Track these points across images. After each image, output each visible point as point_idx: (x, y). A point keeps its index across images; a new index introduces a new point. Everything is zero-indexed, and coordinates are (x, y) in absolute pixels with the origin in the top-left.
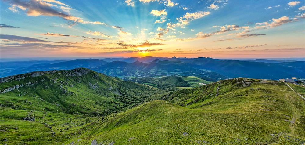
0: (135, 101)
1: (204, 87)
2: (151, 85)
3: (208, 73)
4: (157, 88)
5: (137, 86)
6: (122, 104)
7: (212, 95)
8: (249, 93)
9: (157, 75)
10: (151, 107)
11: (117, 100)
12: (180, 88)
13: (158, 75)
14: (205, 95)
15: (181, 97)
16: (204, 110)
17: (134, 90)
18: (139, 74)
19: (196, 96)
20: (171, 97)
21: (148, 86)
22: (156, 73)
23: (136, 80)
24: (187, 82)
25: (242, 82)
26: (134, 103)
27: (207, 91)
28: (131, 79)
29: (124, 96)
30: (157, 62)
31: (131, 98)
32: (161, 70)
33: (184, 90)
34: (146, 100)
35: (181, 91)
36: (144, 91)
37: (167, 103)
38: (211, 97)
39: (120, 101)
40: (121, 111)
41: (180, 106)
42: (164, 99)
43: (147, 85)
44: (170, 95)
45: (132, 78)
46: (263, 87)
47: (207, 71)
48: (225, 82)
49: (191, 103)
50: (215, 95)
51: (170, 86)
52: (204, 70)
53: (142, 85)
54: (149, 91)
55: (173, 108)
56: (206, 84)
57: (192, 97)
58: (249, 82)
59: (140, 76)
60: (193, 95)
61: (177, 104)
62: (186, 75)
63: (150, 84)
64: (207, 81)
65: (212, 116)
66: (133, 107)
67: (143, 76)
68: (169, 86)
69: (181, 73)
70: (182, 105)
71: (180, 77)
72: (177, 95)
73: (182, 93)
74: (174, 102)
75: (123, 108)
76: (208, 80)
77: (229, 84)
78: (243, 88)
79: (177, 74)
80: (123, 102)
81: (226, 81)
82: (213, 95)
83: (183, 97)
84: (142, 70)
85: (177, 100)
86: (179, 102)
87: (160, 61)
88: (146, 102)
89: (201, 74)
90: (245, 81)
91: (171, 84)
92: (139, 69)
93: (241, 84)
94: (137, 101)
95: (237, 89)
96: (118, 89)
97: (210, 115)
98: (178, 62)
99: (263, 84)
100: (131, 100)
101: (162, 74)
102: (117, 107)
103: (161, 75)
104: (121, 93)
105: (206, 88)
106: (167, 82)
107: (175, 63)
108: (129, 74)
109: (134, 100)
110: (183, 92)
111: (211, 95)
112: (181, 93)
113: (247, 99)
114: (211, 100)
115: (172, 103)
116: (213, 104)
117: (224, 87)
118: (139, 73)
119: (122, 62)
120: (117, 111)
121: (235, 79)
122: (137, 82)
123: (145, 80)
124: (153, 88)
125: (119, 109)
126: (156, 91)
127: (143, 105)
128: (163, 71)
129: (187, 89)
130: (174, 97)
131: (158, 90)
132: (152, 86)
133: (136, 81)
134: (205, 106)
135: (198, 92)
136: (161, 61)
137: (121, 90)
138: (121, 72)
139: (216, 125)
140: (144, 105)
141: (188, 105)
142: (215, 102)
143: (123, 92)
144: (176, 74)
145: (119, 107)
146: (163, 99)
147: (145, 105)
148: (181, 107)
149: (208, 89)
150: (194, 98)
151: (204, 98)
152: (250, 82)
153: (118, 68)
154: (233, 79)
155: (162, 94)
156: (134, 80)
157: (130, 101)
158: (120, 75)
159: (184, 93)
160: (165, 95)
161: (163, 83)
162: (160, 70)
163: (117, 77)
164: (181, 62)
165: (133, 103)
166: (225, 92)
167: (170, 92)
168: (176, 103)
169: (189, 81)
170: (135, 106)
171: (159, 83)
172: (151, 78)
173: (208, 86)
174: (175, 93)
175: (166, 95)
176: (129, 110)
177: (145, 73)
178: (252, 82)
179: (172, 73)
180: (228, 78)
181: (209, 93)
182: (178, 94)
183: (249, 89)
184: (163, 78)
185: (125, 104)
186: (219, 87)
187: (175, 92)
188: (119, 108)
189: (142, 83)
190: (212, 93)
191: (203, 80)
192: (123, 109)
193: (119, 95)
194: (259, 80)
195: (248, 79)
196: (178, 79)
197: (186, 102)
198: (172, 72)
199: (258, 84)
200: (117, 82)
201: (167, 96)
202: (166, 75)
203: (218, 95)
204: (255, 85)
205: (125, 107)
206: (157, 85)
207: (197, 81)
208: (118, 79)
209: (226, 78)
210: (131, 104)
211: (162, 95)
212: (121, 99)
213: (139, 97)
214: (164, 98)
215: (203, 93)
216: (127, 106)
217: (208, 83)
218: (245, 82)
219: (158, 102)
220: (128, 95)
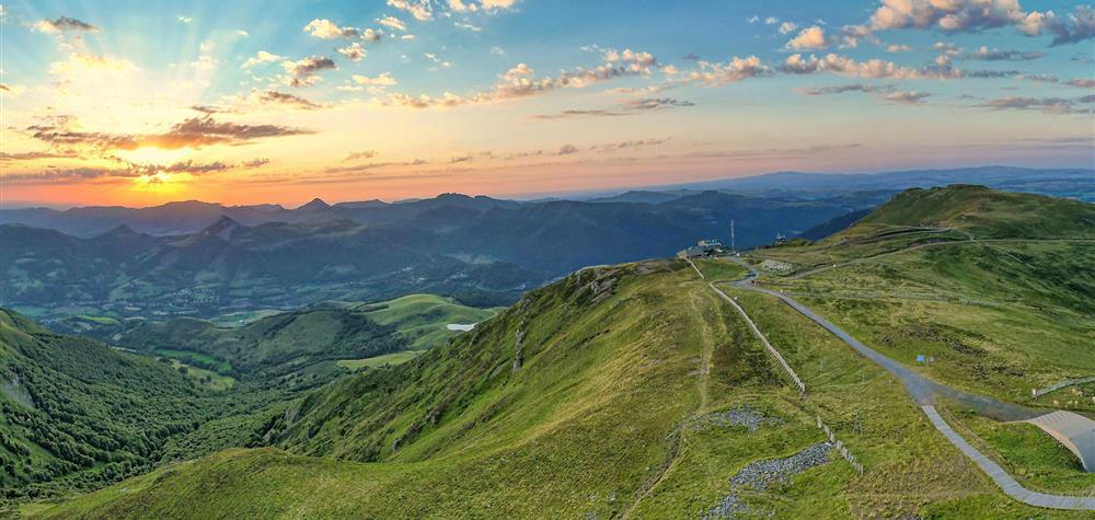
0: (112, 450)
1: (466, 337)
2: (201, 366)
3: (481, 268)
4: (230, 382)
5: (122, 370)
6: (40, 459)
7: (500, 369)
8: (612, 320)
9: (228, 311)
10: (203, 490)
11: (18, 430)
12: (354, 365)
13: (233, 310)
14: (470, 379)
15: (365, 414)
16: (471, 451)
17: (107, 387)
18: (135, 301)
19: (436, 393)
20: (309, 420)
21: (183, 371)
22: (225, 299)
23: (113, 332)
24: (394, 326)
25: (593, 285)
26: (104, 459)
27: (479, 358)
28: (89, 328)
29: (54, 416)
30: (225, 234)
31: (87, 430)
32: (250, 278)
33: (376, 372)
34: (171, 446)
35: (362, 380)
36: (163, 400)
37: (289, 462)
38: (496, 379)
39: (30, 438)
40: (36, 495)
41: (362, 460)
42: (272, 440)
43: (177, 365)
44: (302, 413)
45: (92, 323)
46: (644, 288)
47: (477, 261)
48: (539, 297)
49: (416, 431)
50: (509, 368)
51: (302, 360)
52: (465, 258)
53: (147, 361)
54: (190, 399)
55: (326, 481)
56: (472, 326)
57: (417, 399)
58: (611, 277)
59: (138, 313)
60: (421, 390)
61: (342, 457)
62: (386, 292)
63: (197, 358)
64: (476, 310)
65: (503, 465)
66: (98, 484)
67: (154, 309)
68: (296, 362)
69: (358, 287)
70: (371, 457)
71: (352, 306)
72: (343, 405)
73: (368, 389)
74: (330, 446)
75: (49, 480)
76: (482, 302)
77: (553, 303)
78: (595, 307)
79: (338, 295)
80: (47, 447)
81: (542, 291)
82: (505, 370)
83: (373, 410)
84: (151, 279)
85: (343, 433)
86: (352, 445)
87: (239, 230)
88: (175, 462)
89: (455, 277)
90: (599, 277)
91: (310, 349)
92: (133, 272)
93: (589, 292)
94: (121, 453)
95: (577, 316)
96: (18, 371)
97: (495, 467)
98: (335, 229)
99: (644, 275)
100: (89, 439)
101: (257, 302)
102: (19, 471)
103: (249, 309)
104: (35, 399)
105: (474, 343)
106: (284, 342)
107: (322, 236)
108: (76, 299)
109: (103, 446)
110: (372, 384)
111: (495, 374)
112: (361, 394)
113: (608, 346)
114: (494, 396)
115: (319, 453)
116: (503, 409)
117: (538, 323)
118: (130, 295)
119: (40, 233)
120: (18, 491)
121: (573, 276)
122: (121, 343)
123: (166, 336)
124: (209, 379)
125: (26, 483)
126: (229, 399)
127: (154, 475)
128: (260, 281)
129: (391, 363)
130: (328, 418)
131: (234, 390)
132: (207, 368)
133: (117, 337)
134: (472, 431)
135: (443, 367)
136: (249, 229)
137: (36, 379)
138: (37, 283)
139: (517, 501)
140: (160, 479)
141: (399, 445)
142: (511, 397)
143: (45, 392)
144: (329, 296)
145: (27, 471)
146: (267, 437)
147: (169, 474)
148: (369, 466)
149: (482, 347)
150: (428, 402)
151: (470, 393)
152: (614, 280)
153: (18, 261)
154: (567, 279)
155: (259, 413)
156: (102, 332)
157: (86, 447)
158: (31, 299)
159: (374, 387)
160: (274, 419)
161: (265, 349)
162: (241, 280)
163: (16, 309)
164: (355, 226)
165: (98, 458)
166: (542, 344)
167: (307, 393)
168: (339, 451)
169: (401, 322)
170: (111, 476)
171: (239, 350)
172: (198, 325)
173: (482, 332)
174: (329, 397)
175: (283, 416)
176: (78, 495)
177: (163, 293)
178: (618, 276)
179: (310, 293)
180: (550, 279)
181: (489, 364)
182: (347, 402)
183: (611, 307)
184: (260, 324)
185: (61, 462)
186: (523, 327)
187: (331, 392)
188: (26, 476)
189: (151, 348)
190: (500, 360)
191: (461, 307)
192: (43, 484)
193: (29, 407)
194: (634, 264)
195: (608, 270)
196: (345, 322)
197: (391, 431)
198: (308, 288)
199: (634, 280)
200: (15, 336)
201: (288, 423)
202: (274, 305)
203: (522, 365)
204: (627, 285)
205: (57, 475)
206: (231, 362)
207: (438, 314)
208: (17, 322)
209: (541, 281)
210: (88, 465)
211: (257, 420)
212: (34, 429)
213: (131, 431)
214: (271, 434)
215: (462, 373)
216: (65, 472)
217: (481, 318)
218: (600, 282)
219: (239, 458)
220: (70, 411)
